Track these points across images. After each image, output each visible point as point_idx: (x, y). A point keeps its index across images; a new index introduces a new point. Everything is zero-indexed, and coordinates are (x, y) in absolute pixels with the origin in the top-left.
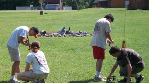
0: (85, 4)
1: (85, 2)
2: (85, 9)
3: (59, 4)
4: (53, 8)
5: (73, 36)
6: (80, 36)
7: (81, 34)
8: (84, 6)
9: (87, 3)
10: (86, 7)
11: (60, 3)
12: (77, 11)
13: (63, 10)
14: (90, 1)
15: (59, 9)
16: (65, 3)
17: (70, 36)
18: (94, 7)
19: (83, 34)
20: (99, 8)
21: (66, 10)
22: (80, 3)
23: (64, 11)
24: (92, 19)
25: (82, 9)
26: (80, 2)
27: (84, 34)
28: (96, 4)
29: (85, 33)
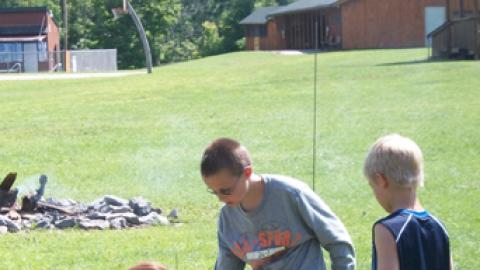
0: (198, 34)
1: (197, 19)
2: (196, 58)
3: (40, 38)
4: (8, 60)
5: (60, 227)
6: (105, 224)
7: (108, 215)
8: (189, 46)
9: (206, 24)
10: (200, 46)
11: (51, 28)
12: (144, 71)
13: (64, 68)
14: (225, 14)
15: (43, 67)
16: (81, 29)
17: (42, 225)
18: (249, 47)
19: (124, 210)
20: (274, 52)
21: (81, 69)
22: (164, 24)
23: (73, 75)
24: (212, 121)
25: (177, 61)
26: (168, 19)
27: (131, 215)
28: (262, 29)
29: (137, 210)
